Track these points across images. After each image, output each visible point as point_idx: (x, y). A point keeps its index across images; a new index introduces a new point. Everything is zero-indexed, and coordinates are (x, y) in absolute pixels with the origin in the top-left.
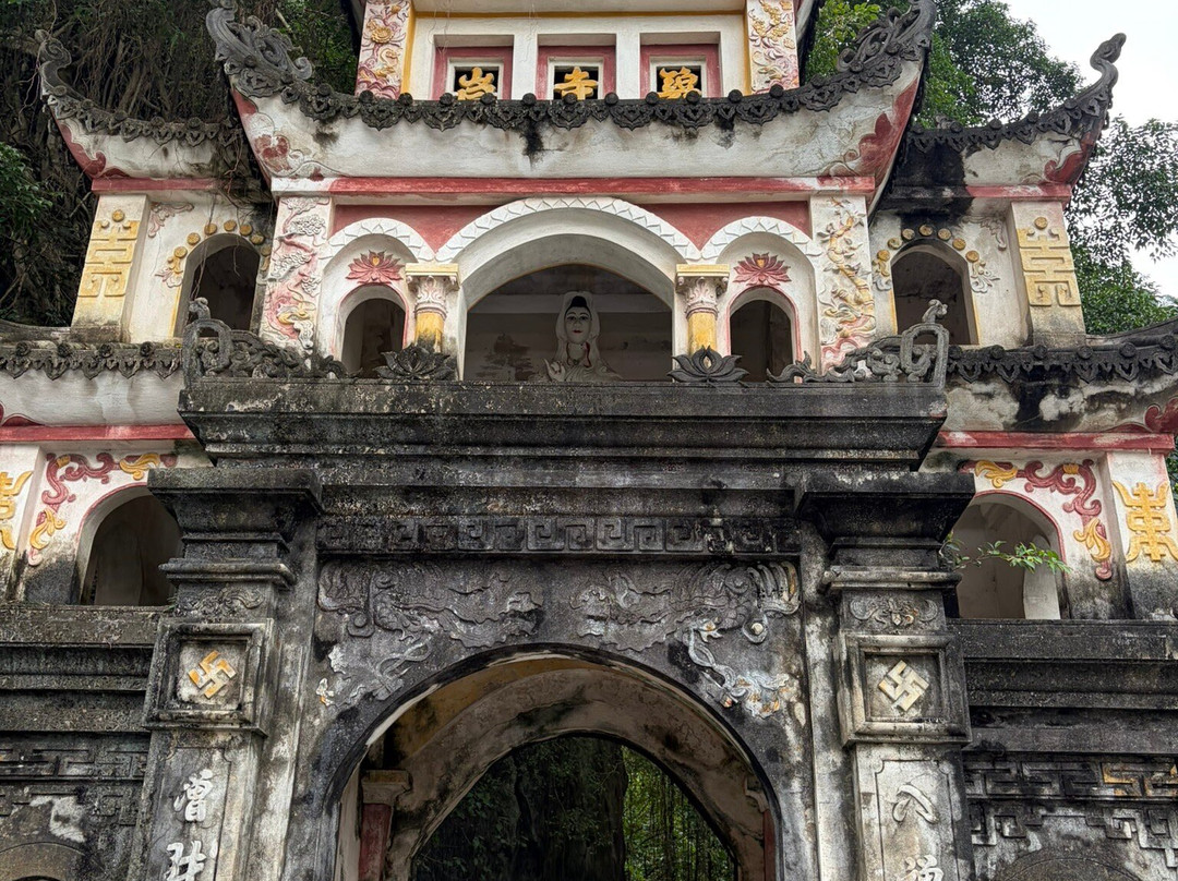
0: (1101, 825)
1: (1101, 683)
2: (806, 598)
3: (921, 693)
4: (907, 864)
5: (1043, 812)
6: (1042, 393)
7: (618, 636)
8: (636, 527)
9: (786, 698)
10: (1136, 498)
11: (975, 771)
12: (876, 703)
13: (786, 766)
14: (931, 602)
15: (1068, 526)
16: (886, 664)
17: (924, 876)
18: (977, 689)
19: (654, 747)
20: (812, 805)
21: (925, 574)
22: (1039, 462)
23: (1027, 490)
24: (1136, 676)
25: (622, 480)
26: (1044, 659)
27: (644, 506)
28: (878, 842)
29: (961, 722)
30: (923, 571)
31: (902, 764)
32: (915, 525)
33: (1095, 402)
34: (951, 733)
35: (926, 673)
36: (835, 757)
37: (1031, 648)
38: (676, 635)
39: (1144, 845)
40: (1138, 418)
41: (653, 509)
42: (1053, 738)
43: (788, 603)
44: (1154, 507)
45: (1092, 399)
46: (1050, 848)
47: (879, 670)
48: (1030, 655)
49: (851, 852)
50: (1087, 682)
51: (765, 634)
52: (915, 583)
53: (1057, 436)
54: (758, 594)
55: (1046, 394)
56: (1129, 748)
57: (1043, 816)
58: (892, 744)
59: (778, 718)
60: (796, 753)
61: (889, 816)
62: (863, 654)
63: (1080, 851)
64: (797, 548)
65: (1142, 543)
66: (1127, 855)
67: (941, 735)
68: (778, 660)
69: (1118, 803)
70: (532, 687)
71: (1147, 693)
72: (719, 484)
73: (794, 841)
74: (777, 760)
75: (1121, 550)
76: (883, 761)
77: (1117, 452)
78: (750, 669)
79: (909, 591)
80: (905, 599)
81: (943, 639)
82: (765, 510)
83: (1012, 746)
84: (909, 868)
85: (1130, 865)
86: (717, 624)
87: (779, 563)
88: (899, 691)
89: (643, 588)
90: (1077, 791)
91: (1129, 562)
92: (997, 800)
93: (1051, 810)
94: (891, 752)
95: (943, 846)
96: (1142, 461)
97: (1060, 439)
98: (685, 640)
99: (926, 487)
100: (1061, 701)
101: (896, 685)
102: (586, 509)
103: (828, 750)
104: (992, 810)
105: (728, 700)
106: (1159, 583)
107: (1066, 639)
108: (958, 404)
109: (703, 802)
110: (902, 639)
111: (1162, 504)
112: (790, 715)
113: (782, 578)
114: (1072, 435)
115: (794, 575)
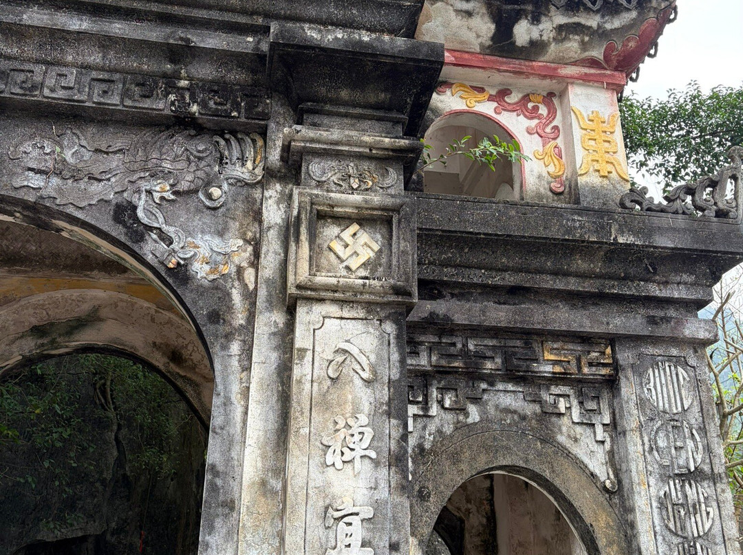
0: (537, 400)
1: (549, 264)
2: (268, 165)
3: (372, 254)
4: (336, 423)
5: (484, 386)
6: (516, 17)
7: (59, 190)
8: (93, 80)
9: (237, 262)
10: (591, 123)
11: (421, 343)
12: (324, 262)
13: (228, 329)
14: (391, 170)
15: (530, 145)
16: (340, 225)
17: (353, 435)
18: (430, 263)
19: (159, 360)
20: (247, 368)
21: (387, 140)
22: (509, 90)
23: (496, 112)
24: (582, 259)
25: (77, 23)
26: (496, 235)
27: (104, 57)
28: (308, 399)
29: (407, 280)
30: (386, 137)
31: (343, 321)
32: (383, 95)
33: (563, 31)
34: (397, 291)
35: (379, 236)
36: (279, 318)
37: (486, 223)
38: (125, 195)
39: (576, 420)
40: (597, 53)
41: (114, 62)
42: (499, 314)
43: (252, 172)
44: (605, 132)
45: (560, 28)
46: (488, 420)
47: (331, 231)
48: (483, 230)
49: (282, 413)
50: (535, 263)
51: (222, 200)
52: (377, 149)
53: (527, 63)
54: (221, 161)
55: (520, 19)
56: (569, 326)
57: (484, 390)
58: (334, 301)
59: (226, 281)
60: (240, 316)
61: (323, 373)
62: (315, 212)
63: (516, 424)
64: (265, 116)
65: (593, 160)
66: (560, 430)
67: (386, 294)
68: (234, 226)
69: (557, 379)
70: (49, 304)
71: (591, 277)
72: (188, 40)
73: (225, 404)
74: (218, 322)
75: (575, 166)
76: (324, 317)
77: (577, 84)
78: (203, 232)
79: (370, 158)
80: (365, 165)
81: (398, 201)
82: (236, 76)
83: (460, 318)
84: (338, 427)
85: (561, 439)
86: (172, 186)
87: (248, 134)
88: (349, 251)
89: (96, 145)
90: (518, 366)
91: (581, 175)
92: (441, 372)
93: (492, 384)
94: (333, 309)
95: (377, 405)
96: (598, 94)
97: (529, 66)
98: (135, 200)
99: (396, 50)
100: (510, 279)
101: (346, 246)
102: (36, 55)
103: (271, 311)
104: (435, 382)
105: (174, 260)
106: (605, 195)
107: (520, 217)
108: (440, 19)
109: (199, 409)
110: (357, 198)
111: (612, 130)
112: (239, 279)
113: (248, 148)
114: (540, 64)
115: (261, 147)
